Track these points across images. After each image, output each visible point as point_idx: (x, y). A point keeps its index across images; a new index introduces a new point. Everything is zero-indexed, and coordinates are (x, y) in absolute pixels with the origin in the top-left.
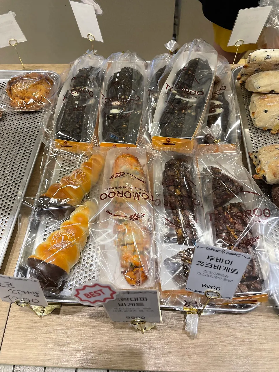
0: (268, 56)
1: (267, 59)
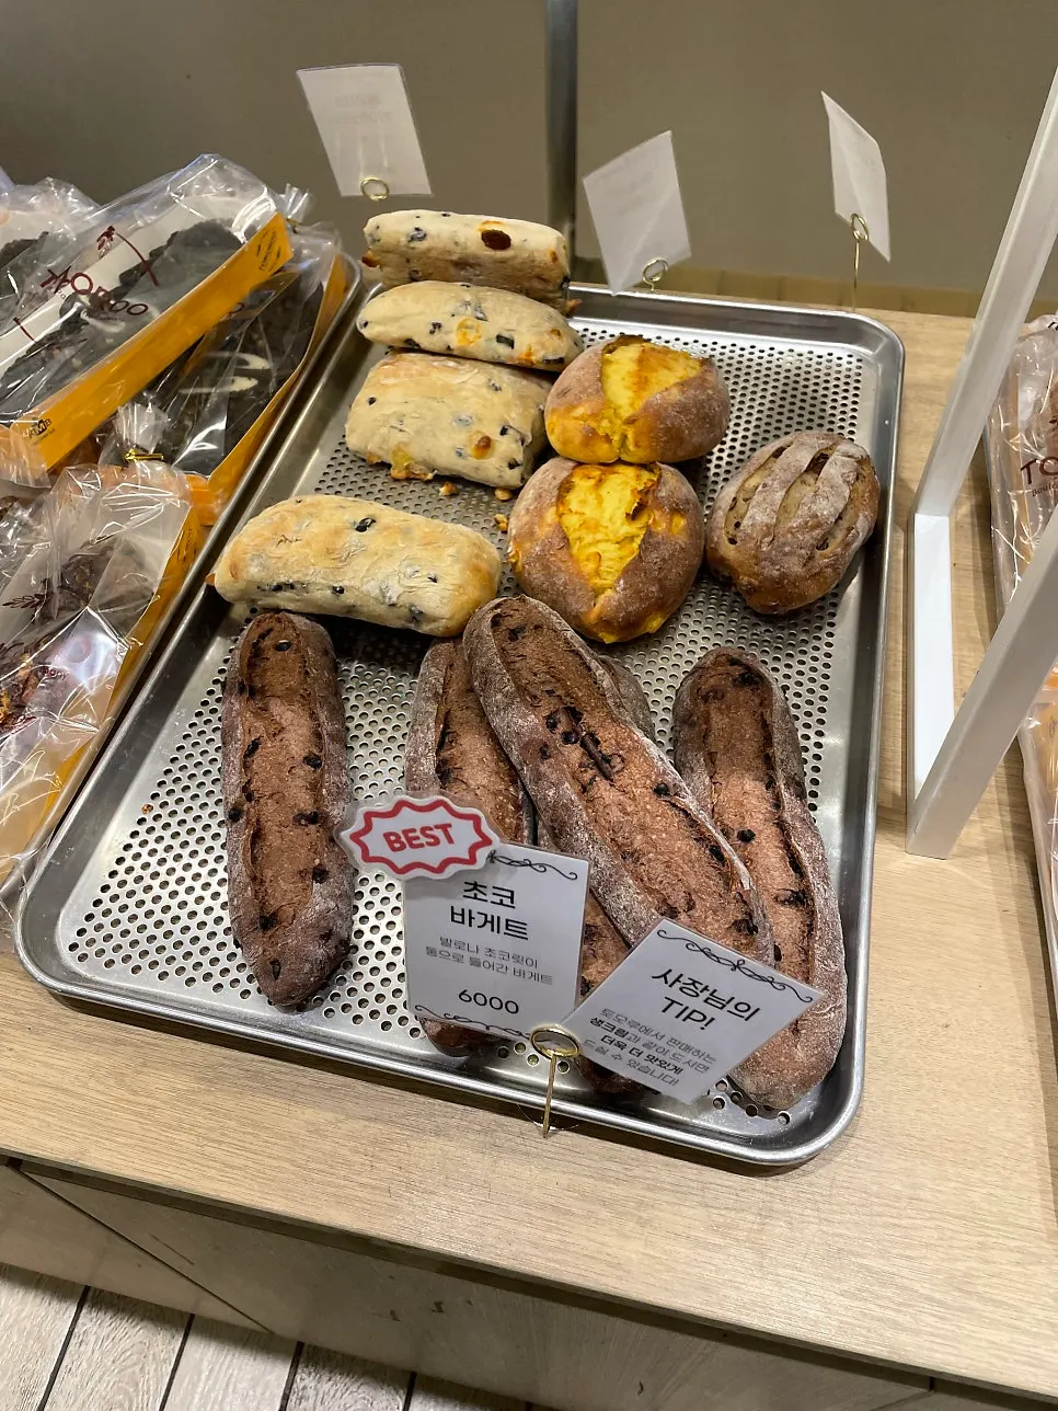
0: (417, 229)
1: (413, 239)
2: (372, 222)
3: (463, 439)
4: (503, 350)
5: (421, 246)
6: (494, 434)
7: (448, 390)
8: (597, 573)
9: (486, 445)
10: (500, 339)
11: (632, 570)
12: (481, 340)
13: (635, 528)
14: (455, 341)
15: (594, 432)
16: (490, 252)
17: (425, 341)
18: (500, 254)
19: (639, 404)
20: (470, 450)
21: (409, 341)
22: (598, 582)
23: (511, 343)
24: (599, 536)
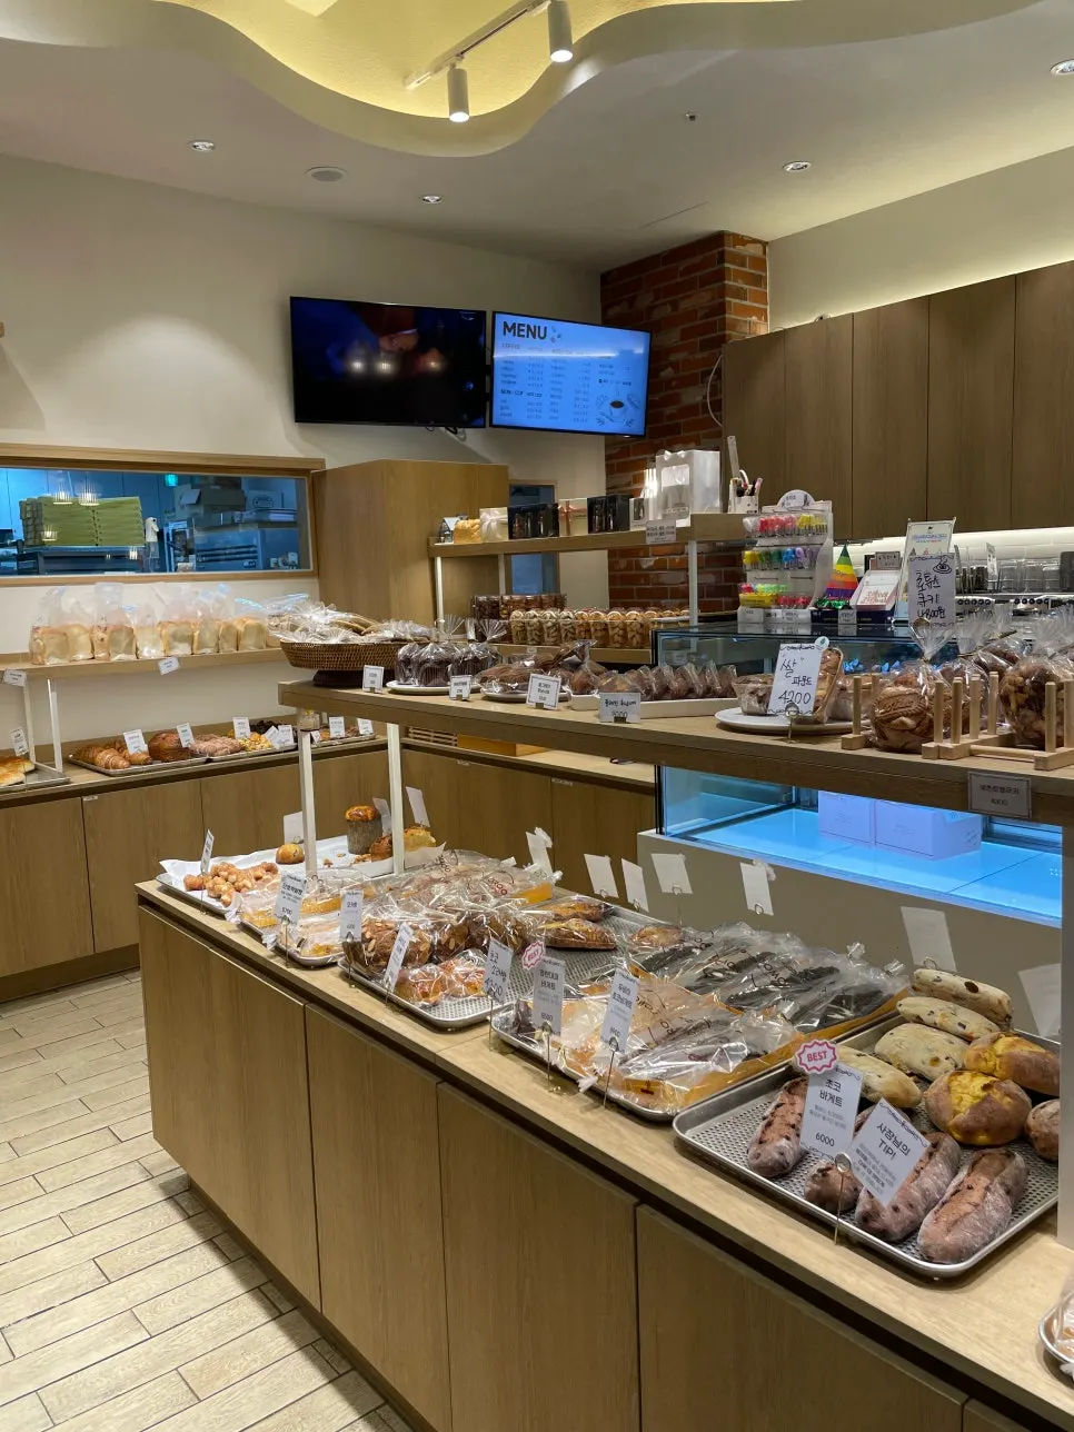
0: (939, 978)
1: (935, 980)
2: (919, 971)
3: (927, 1057)
4: (960, 1029)
5: (939, 984)
6: (942, 1058)
7: (927, 1036)
8: (958, 1104)
9: (936, 1061)
10: (960, 1024)
11: (975, 1108)
12: (952, 1023)
13: (983, 1094)
14: (938, 1020)
15: (980, 1056)
16: (969, 993)
17: (925, 1017)
18: (973, 994)
19: (1006, 1051)
20: (928, 1062)
21: (918, 1017)
22: (958, 1108)
23: (964, 1027)
24: (966, 1091)
